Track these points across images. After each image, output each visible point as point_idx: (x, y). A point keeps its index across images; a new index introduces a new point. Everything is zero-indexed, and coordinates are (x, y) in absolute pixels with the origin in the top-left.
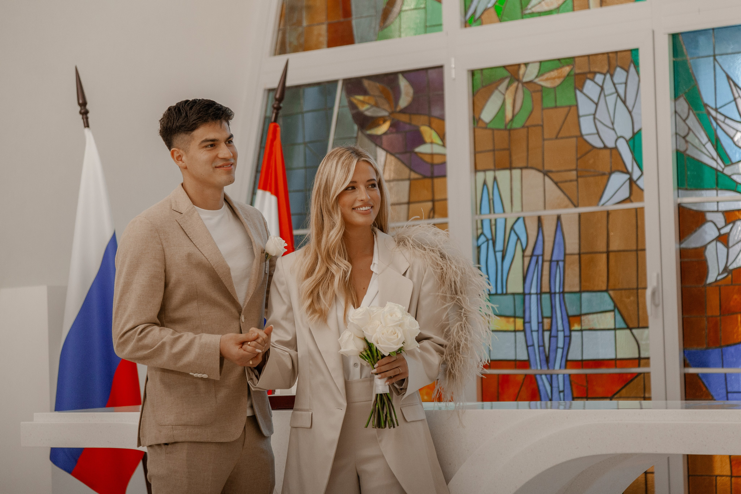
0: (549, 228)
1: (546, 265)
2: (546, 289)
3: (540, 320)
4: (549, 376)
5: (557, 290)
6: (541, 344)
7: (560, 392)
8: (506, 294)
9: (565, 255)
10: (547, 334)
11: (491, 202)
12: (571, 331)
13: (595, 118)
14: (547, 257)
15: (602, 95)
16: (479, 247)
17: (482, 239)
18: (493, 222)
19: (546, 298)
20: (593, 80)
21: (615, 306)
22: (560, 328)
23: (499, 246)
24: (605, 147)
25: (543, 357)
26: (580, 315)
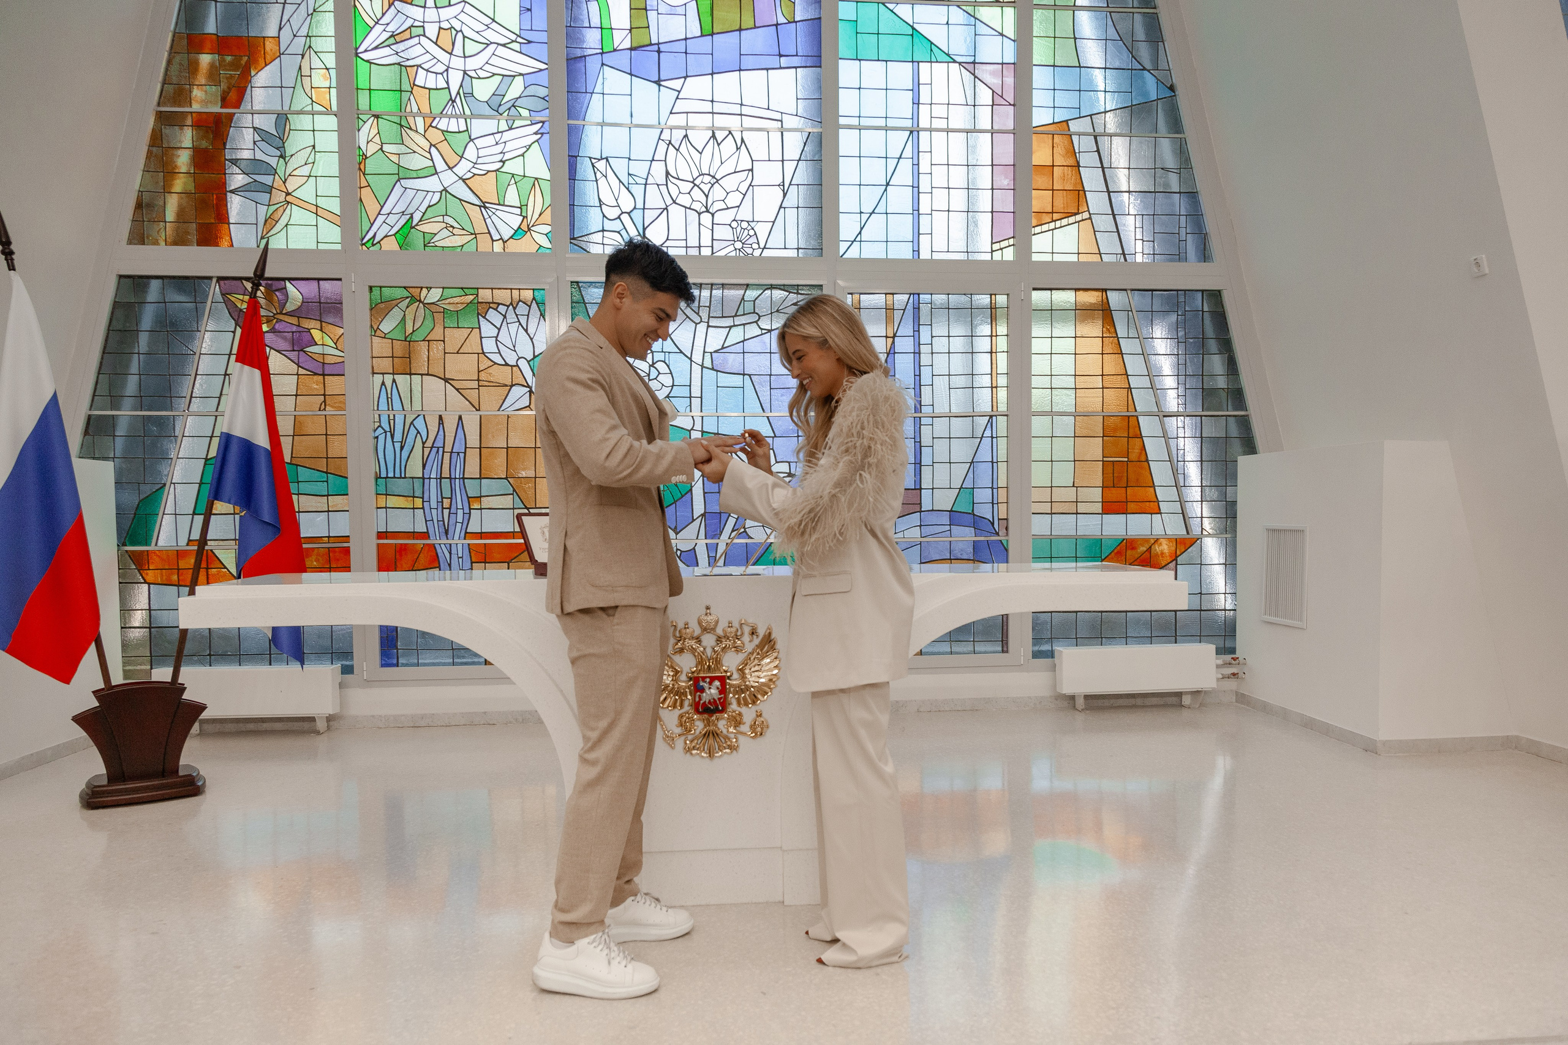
0: (450, 424)
1: (447, 456)
2: (446, 474)
3: (440, 500)
4: (448, 546)
5: (457, 476)
6: (440, 518)
7: (459, 558)
8: (405, 478)
9: (466, 448)
10: (446, 512)
11: (389, 399)
12: (470, 509)
13: (497, 340)
14: (448, 448)
15: (505, 323)
16: (377, 437)
17: (380, 431)
18: (391, 417)
19: (446, 483)
20: (496, 309)
21: (514, 490)
22: (460, 506)
23: (398, 436)
24: (507, 364)
25: (442, 530)
26: (480, 497)
